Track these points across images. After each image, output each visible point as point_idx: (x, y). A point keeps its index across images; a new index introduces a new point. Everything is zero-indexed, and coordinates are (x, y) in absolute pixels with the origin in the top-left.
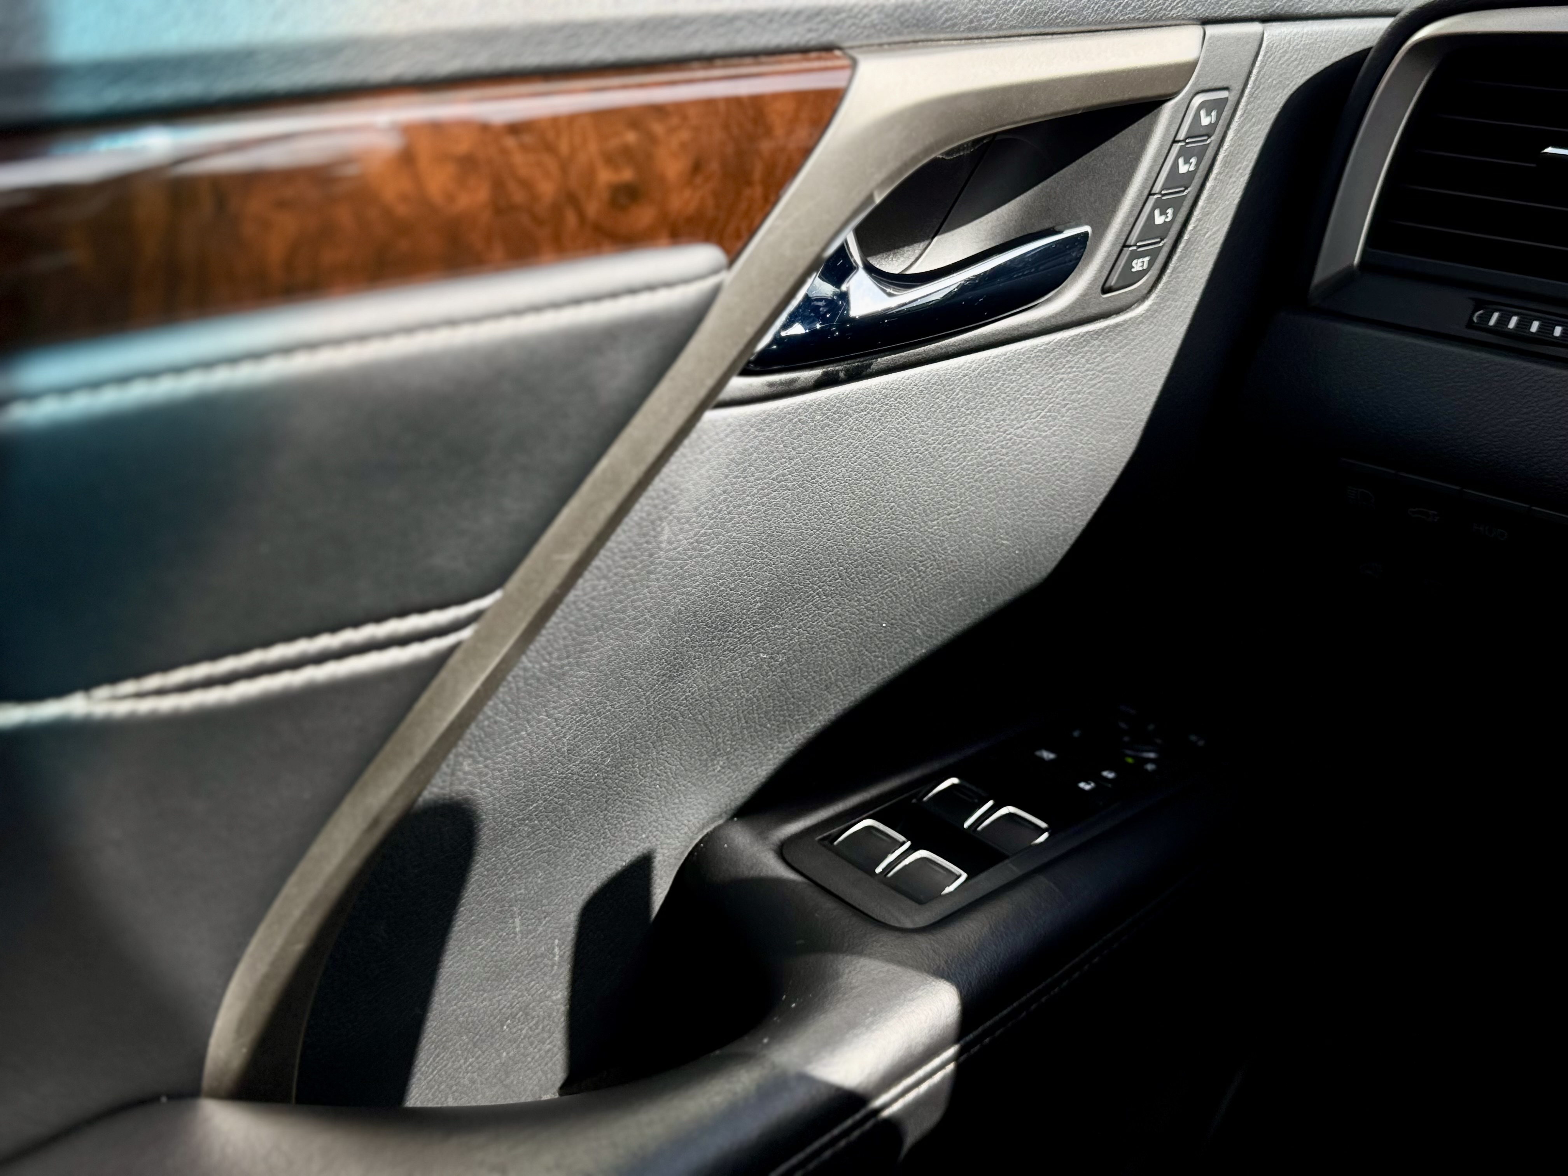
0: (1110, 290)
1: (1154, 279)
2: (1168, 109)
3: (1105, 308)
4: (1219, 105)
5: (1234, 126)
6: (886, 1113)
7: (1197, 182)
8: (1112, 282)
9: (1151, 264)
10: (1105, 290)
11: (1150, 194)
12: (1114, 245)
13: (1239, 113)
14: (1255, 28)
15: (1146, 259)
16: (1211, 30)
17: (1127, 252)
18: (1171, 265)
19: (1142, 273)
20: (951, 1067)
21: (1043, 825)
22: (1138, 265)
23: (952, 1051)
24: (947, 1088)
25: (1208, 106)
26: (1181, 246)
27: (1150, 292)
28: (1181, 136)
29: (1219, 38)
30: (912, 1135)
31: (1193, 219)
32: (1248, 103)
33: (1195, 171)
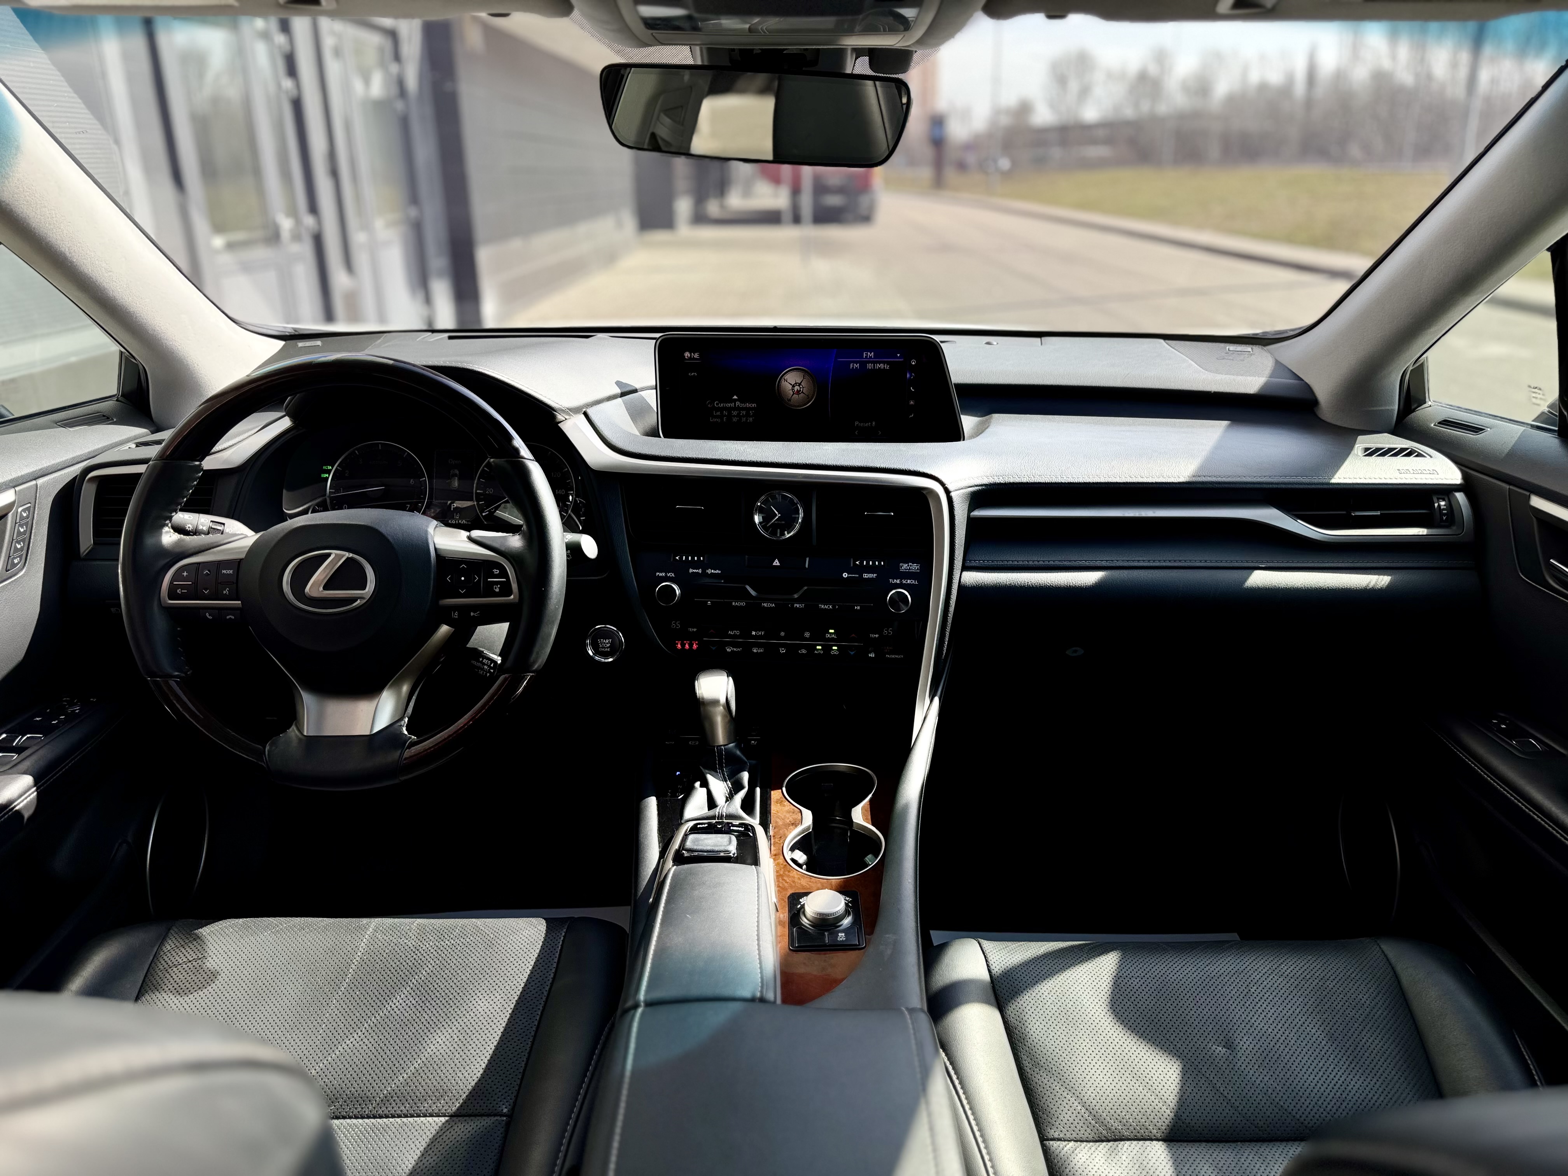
0: (9, 570)
1: (23, 564)
2: (10, 515)
3: (9, 576)
4: (28, 509)
5: (36, 512)
6: (17, 808)
7: (28, 532)
8: (9, 568)
9: (21, 560)
10: (7, 571)
11: (16, 523)
12: (5, 558)
13: (36, 509)
14: (34, 482)
15: (18, 559)
16: (17, 489)
17: (10, 558)
18: (28, 558)
19: (18, 564)
20: (35, 793)
21: (41, 736)
22: (16, 561)
23: (35, 788)
24: (36, 797)
25: (24, 510)
26: (30, 551)
27: (24, 567)
28: (18, 521)
29: (21, 490)
30: (26, 815)
31: (31, 543)
32: (38, 504)
33: (26, 530)
